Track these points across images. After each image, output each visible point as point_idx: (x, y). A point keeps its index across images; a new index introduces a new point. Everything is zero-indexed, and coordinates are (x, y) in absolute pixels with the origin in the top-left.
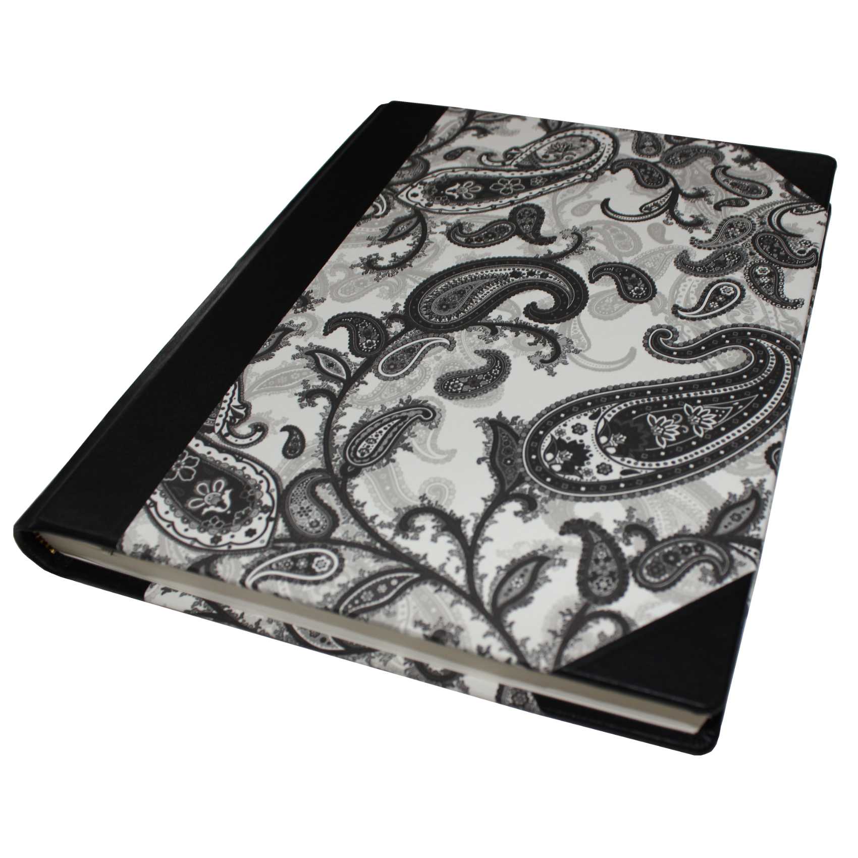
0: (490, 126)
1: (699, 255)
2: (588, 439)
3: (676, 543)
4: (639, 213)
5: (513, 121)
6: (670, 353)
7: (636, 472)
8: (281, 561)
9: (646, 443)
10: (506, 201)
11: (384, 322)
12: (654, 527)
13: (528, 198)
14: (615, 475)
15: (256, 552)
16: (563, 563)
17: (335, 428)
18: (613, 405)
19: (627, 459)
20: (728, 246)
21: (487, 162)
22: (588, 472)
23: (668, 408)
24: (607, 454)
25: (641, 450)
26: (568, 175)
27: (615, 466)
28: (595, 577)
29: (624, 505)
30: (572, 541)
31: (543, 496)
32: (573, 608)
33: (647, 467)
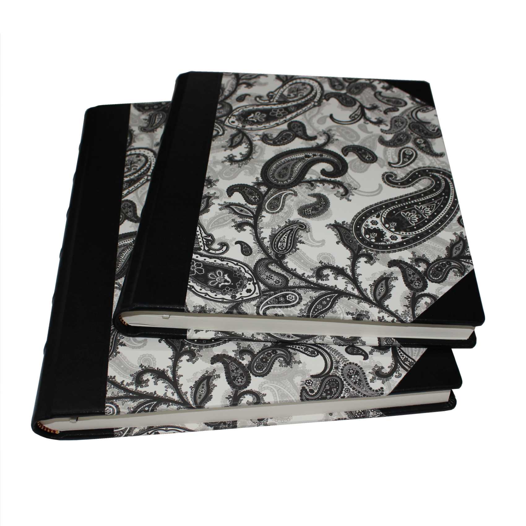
0: (252, 81)
1: (388, 137)
2: (380, 226)
3: (438, 263)
4: (349, 120)
5: (262, 77)
6: (397, 184)
7: (408, 237)
8: (271, 300)
9: (406, 224)
10: (282, 120)
11: (256, 187)
12: (426, 258)
13: (292, 118)
14: (399, 240)
15: (257, 299)
16: (396, 279)
17: (261, 239)
18: (384, 210)
19: (401, 232)
21: (260, 101)
22: (388, 240)
23: (408, 208)
24: (392, 231)
25: (405, 227)
26: (305, 104)
27: (398, 236)
28: (412, 282)
29: (409, 251)
30: (396, 270)
31: (373, 253)
32: (409, 295)
33: (411, 235)
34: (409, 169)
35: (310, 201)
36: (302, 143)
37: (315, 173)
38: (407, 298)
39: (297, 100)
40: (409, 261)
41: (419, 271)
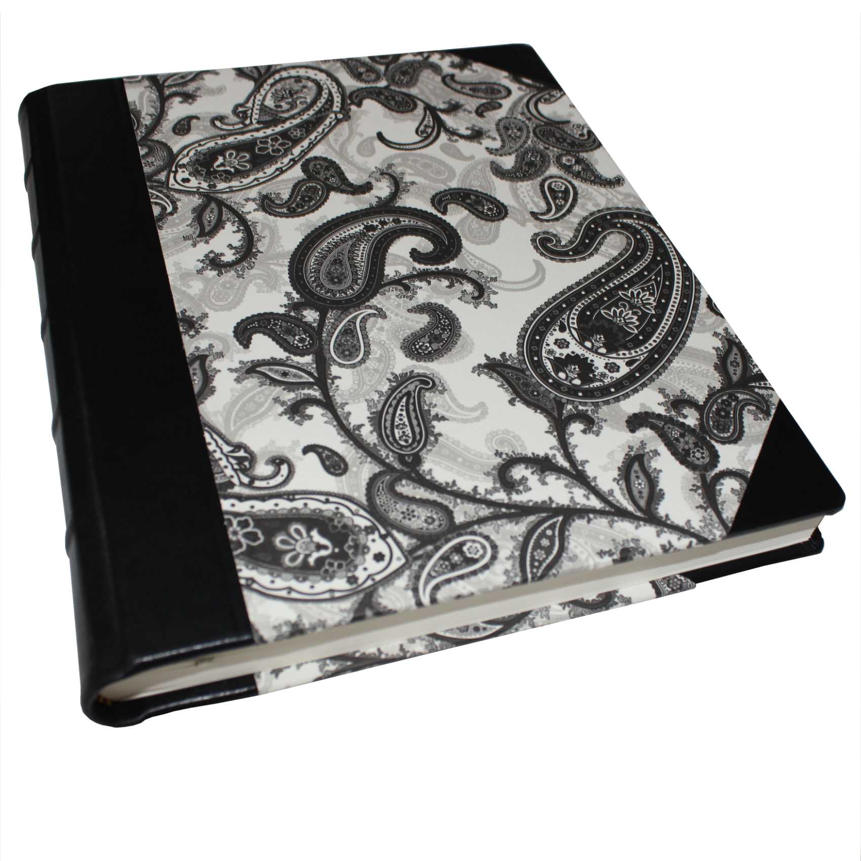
0: (190, 88)
2: (575, 348)
3: (715, 401)
6: (566, 254)
7: (637, 360)
8: (434, 566)
9: (621, 335)
10: (286, 160)
11: (292, 314)
12: (689, 396)
13: (304, 153)
14: (624, 370)
16: (656, 453)
17: (354, 430)
18: (568, 313)
19: (621, 353)
20: (521, 147)
21: (224, 127)
22: (603, 375)
23: (609, 299)
24: (603, 355)
25: (622, 341)
26: (319, 119)
27: (619, 362)
28: (687, 452)
29: (653, 389)
30: (645, 433)
31: (590, 409)
32: (695, 482)
33: (641, 353)
34: (574, 219)
35: (418, 322)
36: (347, 202)
37: (400, 260)
38: (694, 489)
39: (299, 114)
40: (661, 410)
41: (689, 426)
